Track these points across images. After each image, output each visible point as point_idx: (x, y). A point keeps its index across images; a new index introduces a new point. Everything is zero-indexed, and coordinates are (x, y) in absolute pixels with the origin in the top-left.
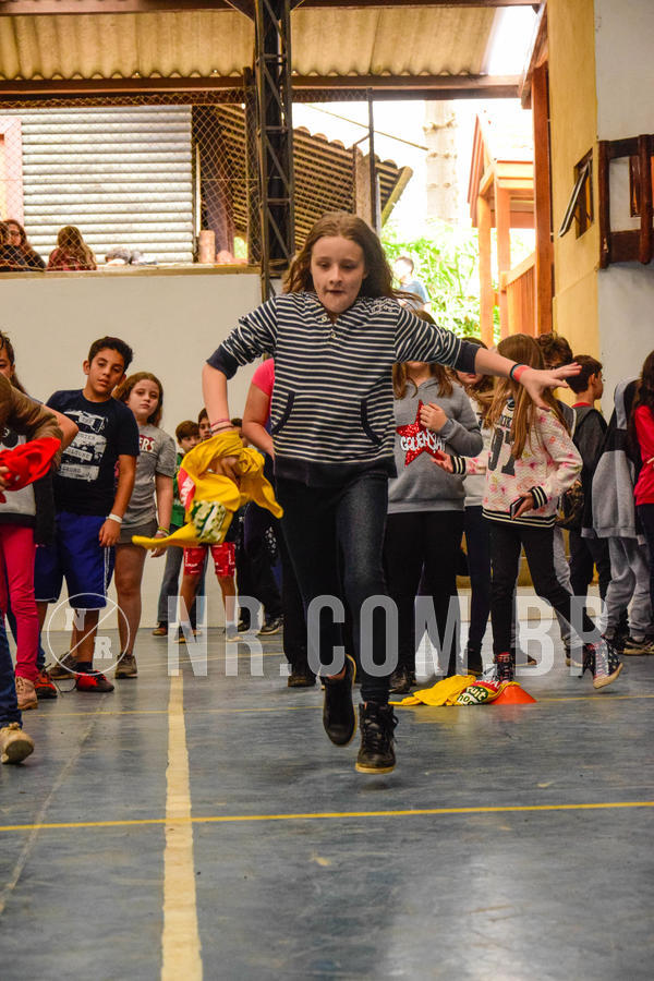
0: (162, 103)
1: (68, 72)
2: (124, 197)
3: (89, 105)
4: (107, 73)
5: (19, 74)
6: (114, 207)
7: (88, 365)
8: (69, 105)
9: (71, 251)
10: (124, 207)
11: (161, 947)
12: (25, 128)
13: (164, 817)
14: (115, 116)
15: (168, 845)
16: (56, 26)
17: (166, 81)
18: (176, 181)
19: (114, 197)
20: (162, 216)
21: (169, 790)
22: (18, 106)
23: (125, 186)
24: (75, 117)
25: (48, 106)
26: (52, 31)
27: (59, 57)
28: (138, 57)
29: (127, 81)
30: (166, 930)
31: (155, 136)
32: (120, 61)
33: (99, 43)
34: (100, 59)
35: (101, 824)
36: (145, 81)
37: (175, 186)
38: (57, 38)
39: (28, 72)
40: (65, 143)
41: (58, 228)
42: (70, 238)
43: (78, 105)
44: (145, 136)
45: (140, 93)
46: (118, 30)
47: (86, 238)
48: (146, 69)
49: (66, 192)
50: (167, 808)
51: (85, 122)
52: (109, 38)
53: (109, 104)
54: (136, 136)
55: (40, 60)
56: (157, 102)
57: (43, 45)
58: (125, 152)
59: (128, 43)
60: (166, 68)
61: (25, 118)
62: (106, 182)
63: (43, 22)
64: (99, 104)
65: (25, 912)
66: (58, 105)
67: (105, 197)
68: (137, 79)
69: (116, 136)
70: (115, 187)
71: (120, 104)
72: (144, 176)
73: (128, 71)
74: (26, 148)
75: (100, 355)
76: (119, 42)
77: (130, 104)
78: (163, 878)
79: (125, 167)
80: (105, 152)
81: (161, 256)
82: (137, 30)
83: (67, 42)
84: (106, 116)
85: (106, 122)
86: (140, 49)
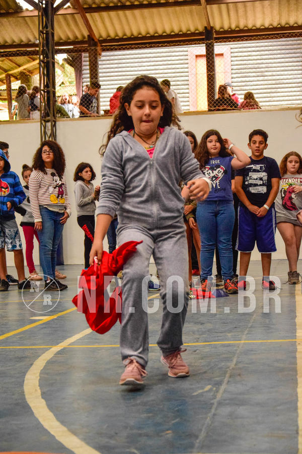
0: (290, 37)
1: (250, 26)
2: (274, 78)
3: (259, 39)
4: (267, 25)
5: (230, 28)
6: (270, 82)
7: (249, 145)
8: (251, 40)
9: (250, 102)
10: (274, 82)
11: (297, 393)
12: (232, 50)
13: (296, 339)
14: (270, 44)
15: (298, 350)
16: (245, 7)
17: (292, 28)
18: (296, 70)
19: (270, 78)
20: (290, 85)
21: (297, 327)
22: (230, 41)
23: (274, 73)
24: (253, 45)
25: (242, 40)
26: (243, 9)
27: (246, 20)
28: (280, 18)
29: (275, 29)
30: (299, 386)
31: (287, 51)
32: (272, 20)
33: (264, 13)
34: (264, 19)
35: (269, 341)
36: (283, 28)
37: (296, 72)
38: (246, 11)
39: (233, 27)
40: (249, 56)
41: (244, 92)
42: (249, 96)
43: (255, 39)
44: (283, 51)
45: (281, 33)
46: (271, 7)
47: (255, 96)
48: (283, 23)
49: (249, 77)
50: (297, 335)
51: (257, 47)
52: (267, 11)
53: (268, 38)
54: (279, 51)
55: (238, 22)
56: (288, 37)
57: (239, 15)
58: (275, 59)
59: (276, 12)
60: (292, 22)
61: (232, 46)
62: (266, 71)
63: (240, 5)
64: (264, 39)
65: (239, 377)
66: (247, 40)
67: (266, 78)
68: (279, 28)
69: (270, 52)
70: (270, 73)
71: (272, 38)
72: (282, 68)
73: (275, 24)
74: (233, 59)
75: (253, 139)
76: (272, 12)
77: (277, 38)
78: (297, 364)
79: (274, 65)
80: (267, 59)
81: (290, 102)
82: (280, 6)
83: (250, 13)
84: (266, 44)
85: (266, 46)
86: (280, 15)
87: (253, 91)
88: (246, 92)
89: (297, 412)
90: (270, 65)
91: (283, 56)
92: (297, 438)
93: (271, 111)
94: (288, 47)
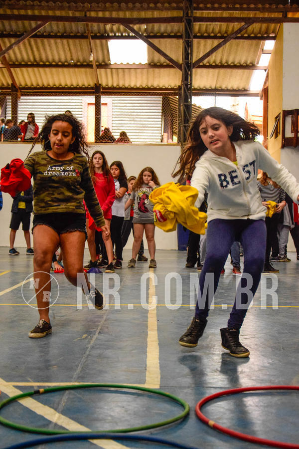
0: (154, 95)
1: (127, 86)
2: (141, 122)
3: (132, 95)
4: (138, 86)
5: (113, 86)
6: (139, 125)
8: (127, 95)
9: (124, 138)
10: (141, 125)
11: (147, 342)
12: (113, 102)
14: (140, 99)
15: (149, 312)
16: (124, 72)
17: (155, 89)
18: (157, 118)
19: (139, 122)
20: (152, 129)
22: (112, 95)
23: (142, 119)
24: (128, 99)
25: (121, 95)
26: (122, 73)
27: (124, 81)
28: (147, 81)
29: (144, 89)
30: (148, 337)
31: (151, 105)
32: (142, 83)
33: (136, 77)
34: (136, 82)
36: (149, 89)
37: (156, 120)
38: (124, 75)
39: (115, 85)
40: (125, 106)
41: (120, 131)
42: (123, 134)
43: (129, 95)
44: (149, 105)
45: (148, 92)
46: (142, 73)
47: (128, 134)
48: (150, 85)
51: (131, 100)
52: (139, 76)
53: (138, 95)
54: (146, 105)
55: (119, 82)
56: (152, 95)
57: (120, 77)
58: (142, 109)
59: (145, 77)
60: (155, 85)
61: (113, 99)
62: (136, 118)
63: (120, 71)
64: (135, 95)
66: (124, 95)
67: (136, 122)
68: (147, 88)
69: (140, 105)
70: (139, 119)
71: (141, 95)
72: (148, 117)
73: (144, 86)
74: (114, 107)
76: (142, 77)
77: (145, 95)
78: (148, 322)
79: (142, 114)
80: (137, 109)
81: (152, 140)
82: (147, 74)
83: (127, 76)
84: (137, 99)
85: (137, 100)
86: (148, 79)
87: (126, 131)
88: (121, 131)
89: (146, 355)
90: (139, 114)
91: (148, 108)
92: (145, 372)
93: (138, 145)
94: (152, 102)
